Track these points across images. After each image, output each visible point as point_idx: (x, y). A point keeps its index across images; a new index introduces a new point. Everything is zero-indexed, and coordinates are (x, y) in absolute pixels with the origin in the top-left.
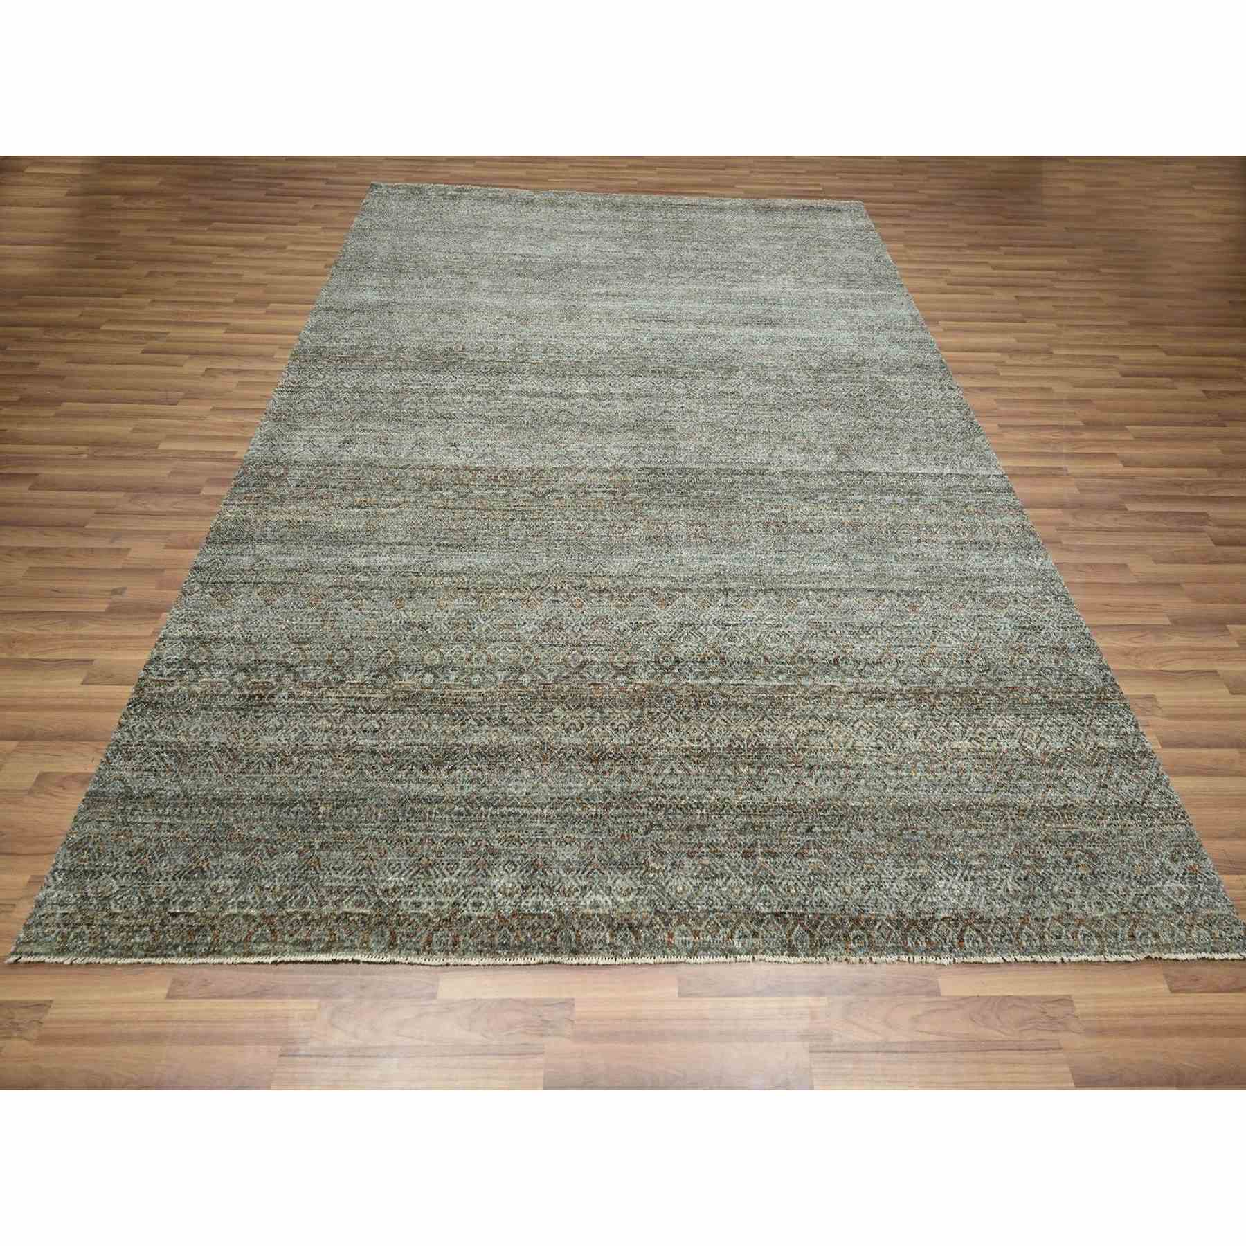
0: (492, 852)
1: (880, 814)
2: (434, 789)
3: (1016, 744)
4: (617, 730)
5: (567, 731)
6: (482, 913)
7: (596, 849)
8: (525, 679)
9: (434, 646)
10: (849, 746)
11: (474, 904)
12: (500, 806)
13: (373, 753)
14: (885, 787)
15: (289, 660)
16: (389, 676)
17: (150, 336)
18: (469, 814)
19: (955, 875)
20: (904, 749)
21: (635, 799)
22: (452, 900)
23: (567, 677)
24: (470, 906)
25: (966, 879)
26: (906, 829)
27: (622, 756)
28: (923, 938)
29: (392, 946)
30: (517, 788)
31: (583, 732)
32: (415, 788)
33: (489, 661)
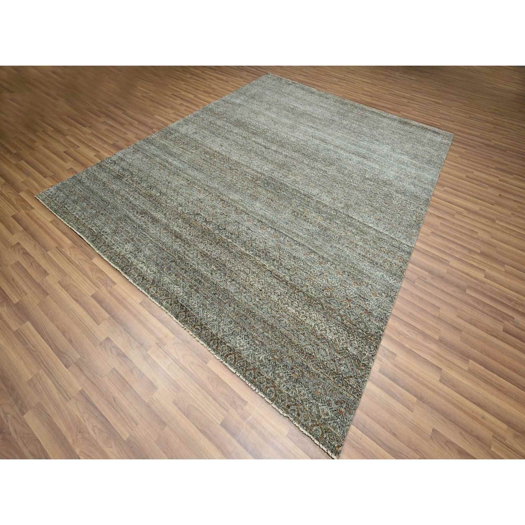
0: (132, 240)
1: (241, 306)
2: (135, 218)
3: (313, 324)
4: (190, 234)
5: (177, 226)
6: (117, 250)
7: (155, 256)
8: (180, 208)
9: (167, 188)
10: (252, 283)
11: (117, 247)
12: (144, 231)
13: (130, 202)
14: (251, 301)
15: (134, 173)
16: (150, 189)
17: (176, 91)
18: (136, 228)
19: (246, 339)
20: (269, 297)
21: (176, 252)
22: (114, 243)
23: (191, 214)
24: (116, 247)
25: (249, 343)
26: (245, 316)
27: (184, 241)
28: (216, 345)
29: (93, 242)
30: (152, 230)
31: (181, 229)
32: (131, 215)
33: (176, 199)
